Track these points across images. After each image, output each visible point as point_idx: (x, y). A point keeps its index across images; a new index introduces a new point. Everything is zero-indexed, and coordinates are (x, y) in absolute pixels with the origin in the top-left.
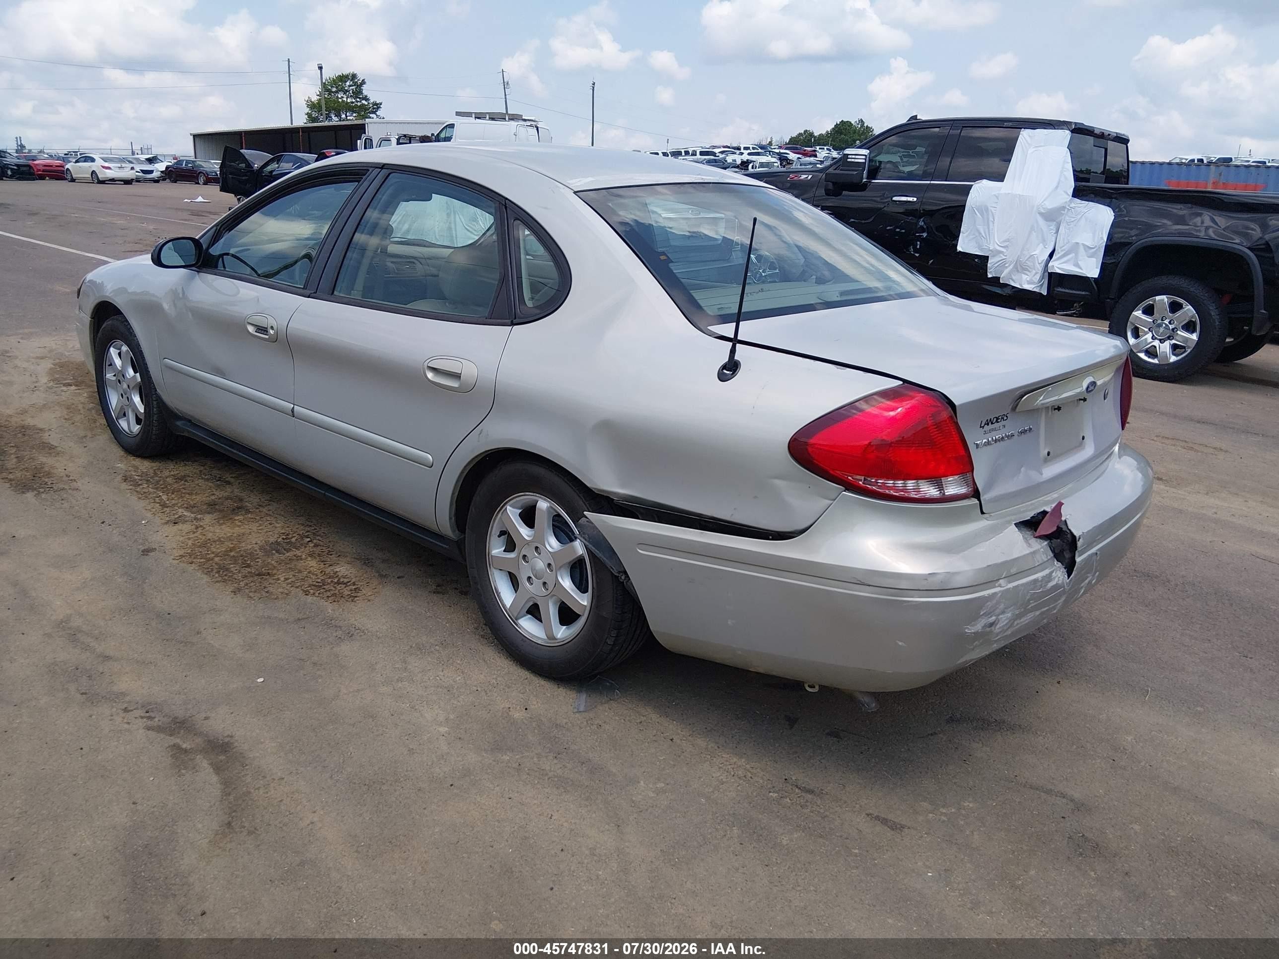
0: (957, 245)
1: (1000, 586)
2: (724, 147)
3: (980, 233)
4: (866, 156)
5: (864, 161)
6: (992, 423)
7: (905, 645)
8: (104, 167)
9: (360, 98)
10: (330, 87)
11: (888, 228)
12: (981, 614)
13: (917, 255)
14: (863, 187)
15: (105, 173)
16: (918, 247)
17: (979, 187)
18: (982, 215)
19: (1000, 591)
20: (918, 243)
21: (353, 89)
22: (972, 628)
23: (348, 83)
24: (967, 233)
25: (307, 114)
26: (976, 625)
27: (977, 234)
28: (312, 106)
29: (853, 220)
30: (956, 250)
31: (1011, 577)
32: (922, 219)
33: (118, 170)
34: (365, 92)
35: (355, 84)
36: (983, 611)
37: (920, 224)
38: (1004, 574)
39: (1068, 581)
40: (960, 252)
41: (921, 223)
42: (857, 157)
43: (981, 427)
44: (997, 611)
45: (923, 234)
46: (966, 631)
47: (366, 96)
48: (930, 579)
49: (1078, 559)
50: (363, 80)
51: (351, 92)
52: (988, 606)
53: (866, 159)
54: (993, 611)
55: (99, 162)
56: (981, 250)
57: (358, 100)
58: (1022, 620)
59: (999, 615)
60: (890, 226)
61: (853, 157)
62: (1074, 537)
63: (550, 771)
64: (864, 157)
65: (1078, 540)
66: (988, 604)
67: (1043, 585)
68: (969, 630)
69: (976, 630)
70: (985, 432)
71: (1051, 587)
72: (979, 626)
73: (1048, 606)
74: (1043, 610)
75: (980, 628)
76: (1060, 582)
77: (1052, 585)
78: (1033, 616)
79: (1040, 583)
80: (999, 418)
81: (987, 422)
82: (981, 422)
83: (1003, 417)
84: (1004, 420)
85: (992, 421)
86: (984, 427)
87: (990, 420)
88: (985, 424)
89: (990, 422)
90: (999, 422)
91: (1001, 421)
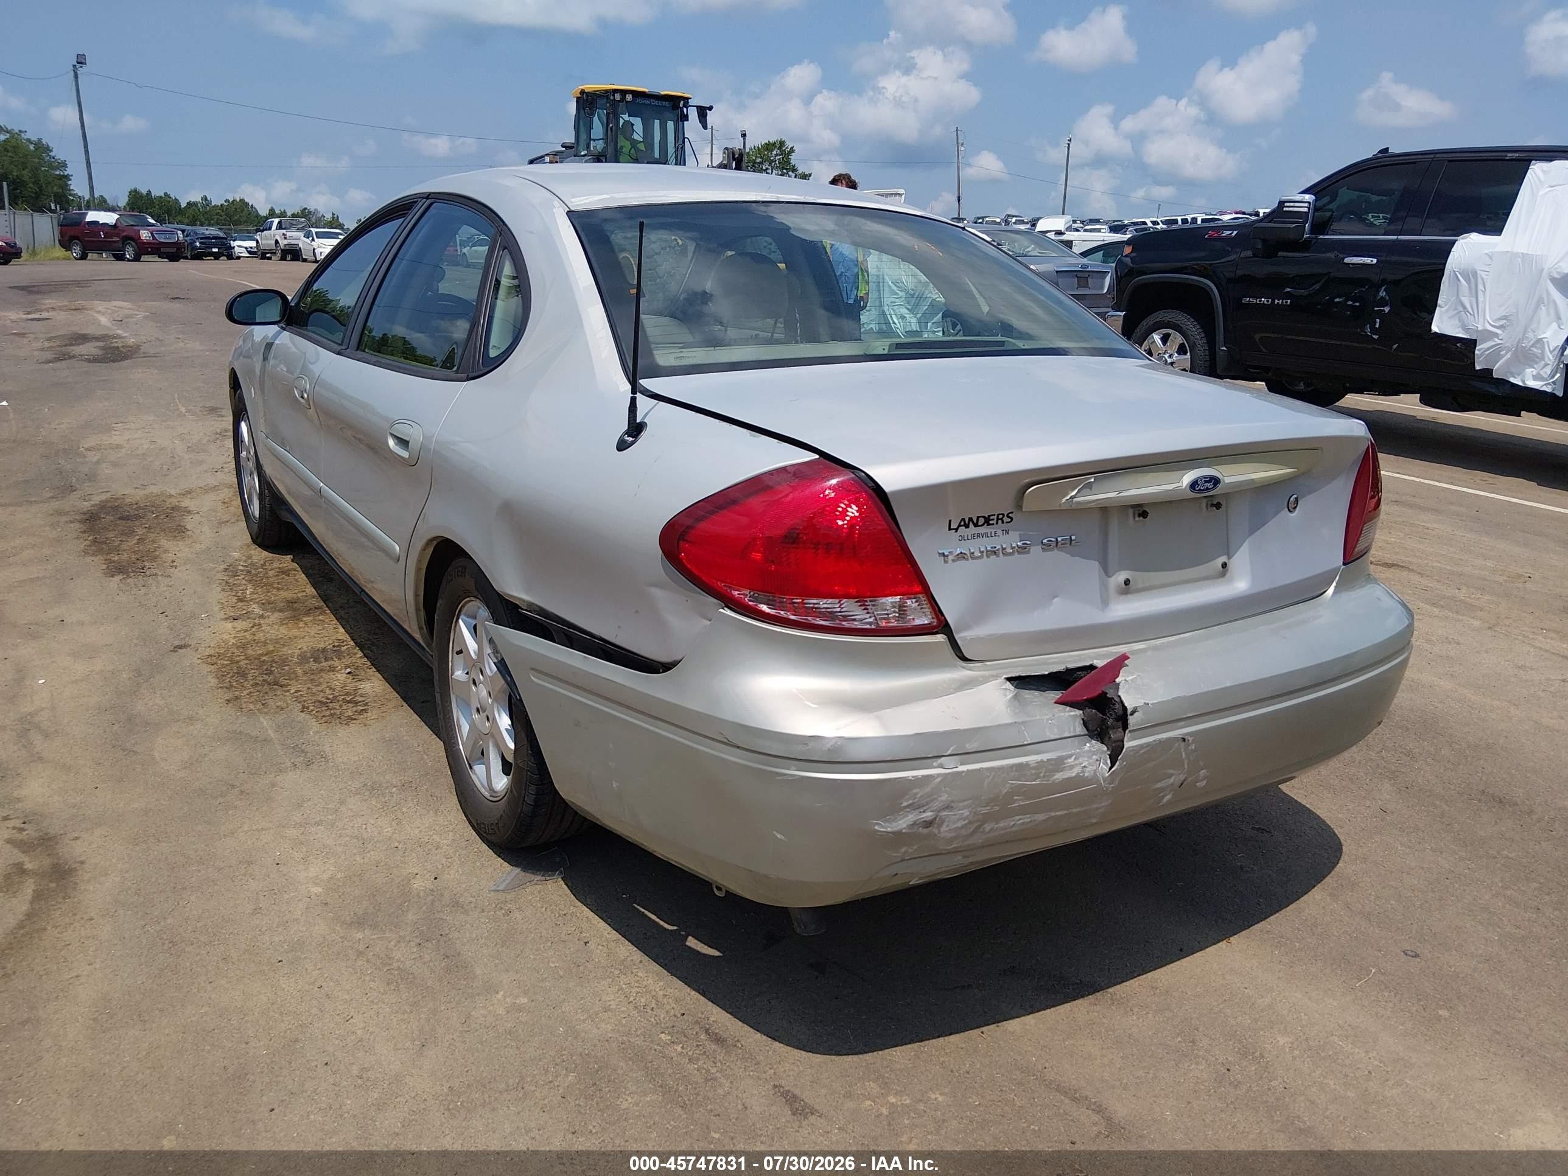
0: (1431, 324)
1: (941, 766)
2: (1236, 213)
3: (1464, 307)
4: (1309, 203)
5: (1306, 210)
6: (976, 525)
7: (786, 840)
9: (787, 169)
10: (754, 158)
11: (1337, 300)
12: (905, 804)
13: (1376, 337)
14: (1306, 246)
16: (1377, 326)
17: (1465, 243)
18: (1468, 281)
19: (939, 775)
20: (1378, 320)
21: (780, 159)
22: (887, 824)
23: (775, 152)
24: (1446, 307)
26: (894, 820)
27: (1461, 309)
29: (1289, 290)
30: (1431, 330)
31: (964, 755)
32: (1383, 288)
34: (793, 162)
35: (782, 153)
36: (907, 800)
37: (1380, 294)
38: (951, 749)
39: (1107, 775)
40: (1436, 333)
41: (1382, 293)
42: (1297, 204)
43: (950, 529)
44: (936, 805)
45: (1385, 309)
46: (876, 828)
47: (794, 166)
48: (811, 745)
49: (1128, 744)
50: (792, 148)
51: (777, 162)
52: (916, 794)
53: (1309, 208)
54: (927, 803)
56: (1467, 330)
57: (785, 171)
58: (1001, 825)
59: (939, 811)
60: (1340, 298)
61: (1292, 204)
62: (1125, 708)
63: (398, 961)
64: (1306, 205)
65: (1132, 714)
66: (915, 791)
67: (1042, 775)
68: (883, 827)
69: (896, 829)
70: (962, 538)
71: (1063, 779)
72: (902, 823)
73: (1065, 810)
74: (1053, 814)
75: (904, 826)
76: (1086, 775)
77: (1064, 777)
78: (1029, 820)
79: (1034, 771)
80: (991, 518)
81: (965, 522)
82: (950, 521)
83: (1000, 518)
84: (1003, 522)
85: (975, 522)
86: (956, 530)
87: (971, 519)
88: (960, 526)
89: (971, 523)
90: (993, 524)
91: (997, 523)
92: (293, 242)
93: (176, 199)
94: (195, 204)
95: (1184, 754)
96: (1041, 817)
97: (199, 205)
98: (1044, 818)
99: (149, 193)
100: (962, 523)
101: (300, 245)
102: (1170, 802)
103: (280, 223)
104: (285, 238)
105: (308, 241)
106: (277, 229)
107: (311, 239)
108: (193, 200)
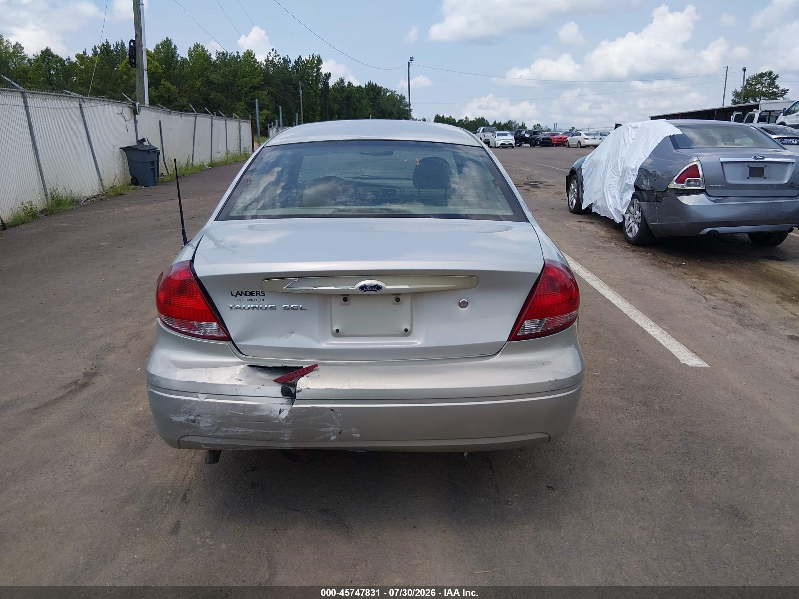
1: (198, 397)
6: (246, 295)
8: (585, 139)
9: (772, 87)
10: (751, 82)
15: (584, 142)
19: (196, 401)
21: (768, 82)
22: (176, 418)
23: (765, 78)
25: (733, 100)
26: (179, 416)
28: (737, 94)
31: (209, 394)
33: (592, 140)
34: (777, 83)
35: (770, 78)
36: (183, 409)
38: (202, 390)
39: (283, 418)
43: (232, 296)
44: (195, 413)
46: (172, 418)
47: (777, 86)
49: (296, 406)
50: (777, 75)
51: (766, 84)
52: (186, 407)
54: (191, 412)
55: (583, 135)
58: (231, 430)
59: (197, 417)
62: (296, 388)
65: (299, 392)
66: (186, 405)
67: (246, 411)
68: (174, 418)
69: (180, 420)
70: (239, 300)
71: (259, 415)
72: (182, 419)
73: (264, 430)
74: (257, 430)
75: (183, 420)
76: (272, 416)
77: (259, 414)
78: (245, 431)
79: (242, 408)
80: (253, 293)
81: (239, 293)
82: (232, 292)
83: (258, 293)
84: (260, 295)
85: (245, 293)
86: (236, 296)
87: (242, 292)
88: (237, 294)
89: (243, 294)
90: (255, 296)
91: (257, 295)
92: (488, 138)
93: (454, 119)
94: (462, 120)
95: (334, 417)
96: (251, 431)
97: (464, 121)
98: (253, 431)
99: (443, 117)
100: (238, 294)
101: (490, 140)
102: (335, 441)
103: (483, 129)
104: (485, 137)
105: (493, 138)
106: (482, 132)
107: (494, 136)
108: (461, 119)
